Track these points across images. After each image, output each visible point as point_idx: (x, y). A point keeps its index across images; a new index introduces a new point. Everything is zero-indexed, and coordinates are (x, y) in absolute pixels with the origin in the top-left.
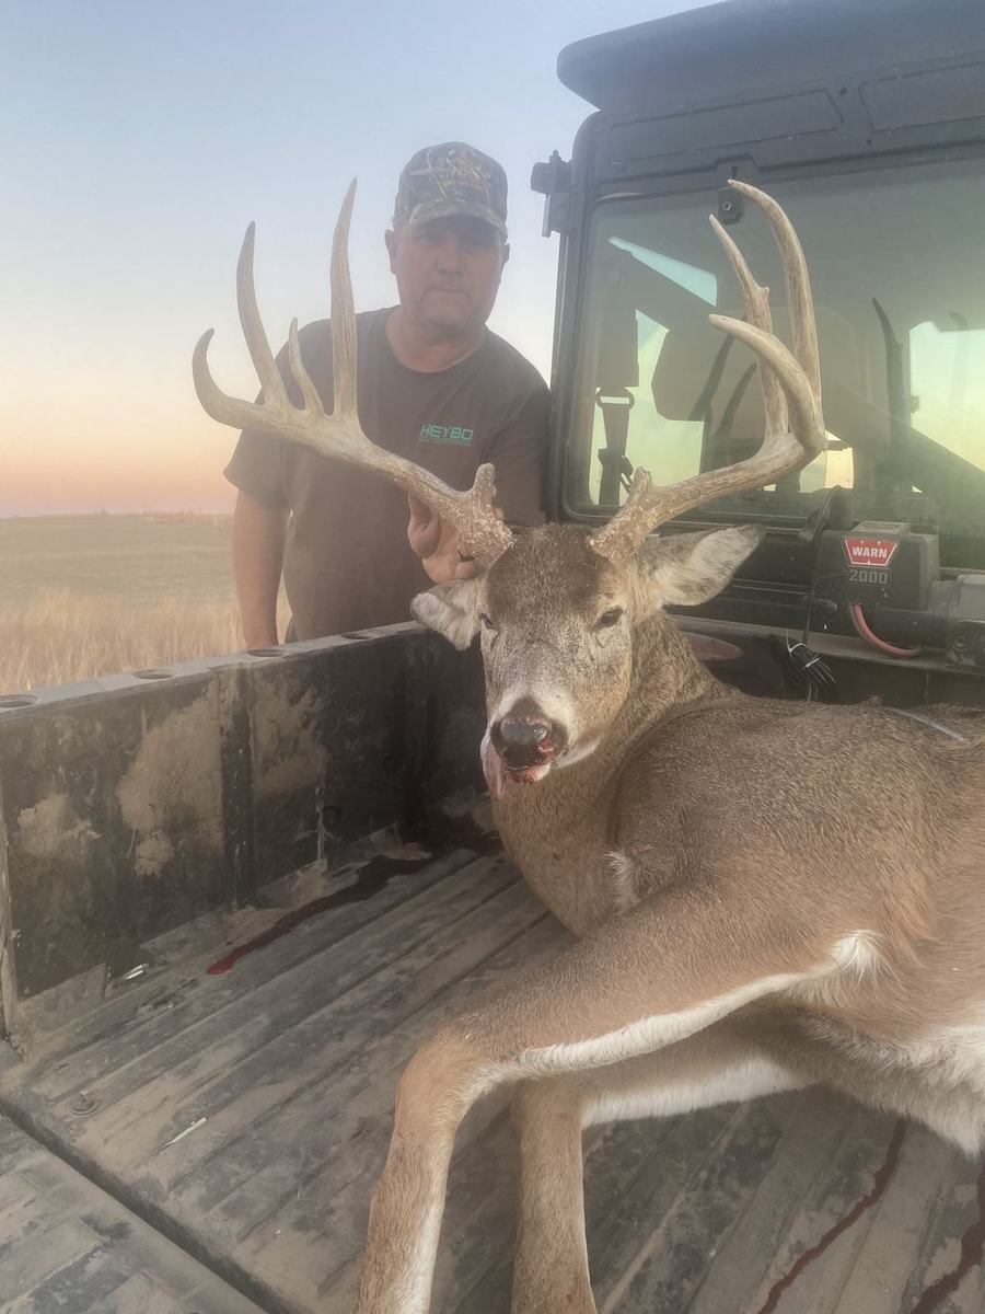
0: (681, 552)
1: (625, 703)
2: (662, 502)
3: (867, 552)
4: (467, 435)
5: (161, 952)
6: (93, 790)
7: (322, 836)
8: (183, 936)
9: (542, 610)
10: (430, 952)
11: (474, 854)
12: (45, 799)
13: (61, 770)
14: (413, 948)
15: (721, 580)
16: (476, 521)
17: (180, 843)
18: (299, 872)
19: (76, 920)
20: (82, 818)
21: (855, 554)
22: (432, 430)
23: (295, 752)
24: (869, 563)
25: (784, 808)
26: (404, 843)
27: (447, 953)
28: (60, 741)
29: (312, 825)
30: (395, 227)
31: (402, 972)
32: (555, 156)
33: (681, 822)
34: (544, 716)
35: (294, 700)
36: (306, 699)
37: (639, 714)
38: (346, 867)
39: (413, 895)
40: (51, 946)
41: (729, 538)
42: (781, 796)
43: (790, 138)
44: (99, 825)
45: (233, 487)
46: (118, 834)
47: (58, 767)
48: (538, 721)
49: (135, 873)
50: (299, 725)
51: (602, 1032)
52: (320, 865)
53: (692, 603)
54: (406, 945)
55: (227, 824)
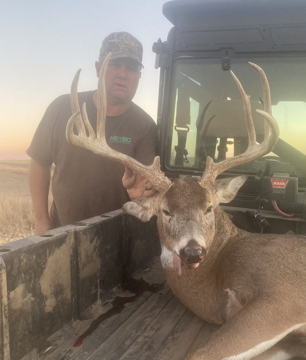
0: (225, 185)
1: (214, 238)
2: (218, 168)
3: (278, 184)
4: (129, 140)
5: (54, 341)
6: (32, 282)
7: (99, 291)
8: (60, 334)
9: (190, 208)
10: (152, 329)
11: (151, 293)
12: (18, 287)
13: (22, 275)
14: (145, 329)
15: (235, 194)
16: (157, 177)
17: (58, 299)
18: (93, 305)
19: (27, 333)
20: (29, 292)
21: (274, 184)
22: (115, 138)
23: (91, 261)
24: (279, 187)
25: (285, 270)
26: (124, 291)
27: (159, 329)
28: (22, 264)
29: (96, 288)
30: (99, 60)
31: (146, 337)
32: (160, 40)
33: (252, 277)
34: (199, 246)
35: (91, 242)
36: (95, 241)
37: (220, 242)
38: (106, 302)
39: (136, 310)
40: (19, 344)
41: (238, 180)
42: (282, 267)
43: (246, 43)
44: (34, 295)
45: (29, 157)
46: (40, 297)
47: (21, 274)
48: (198, 248)
49: (45, 312)
50: (93, 251)
51: (247, 349)
52: (99, 302)
53: (227, 202)
54: (143, 327)
55: (72, 290)
